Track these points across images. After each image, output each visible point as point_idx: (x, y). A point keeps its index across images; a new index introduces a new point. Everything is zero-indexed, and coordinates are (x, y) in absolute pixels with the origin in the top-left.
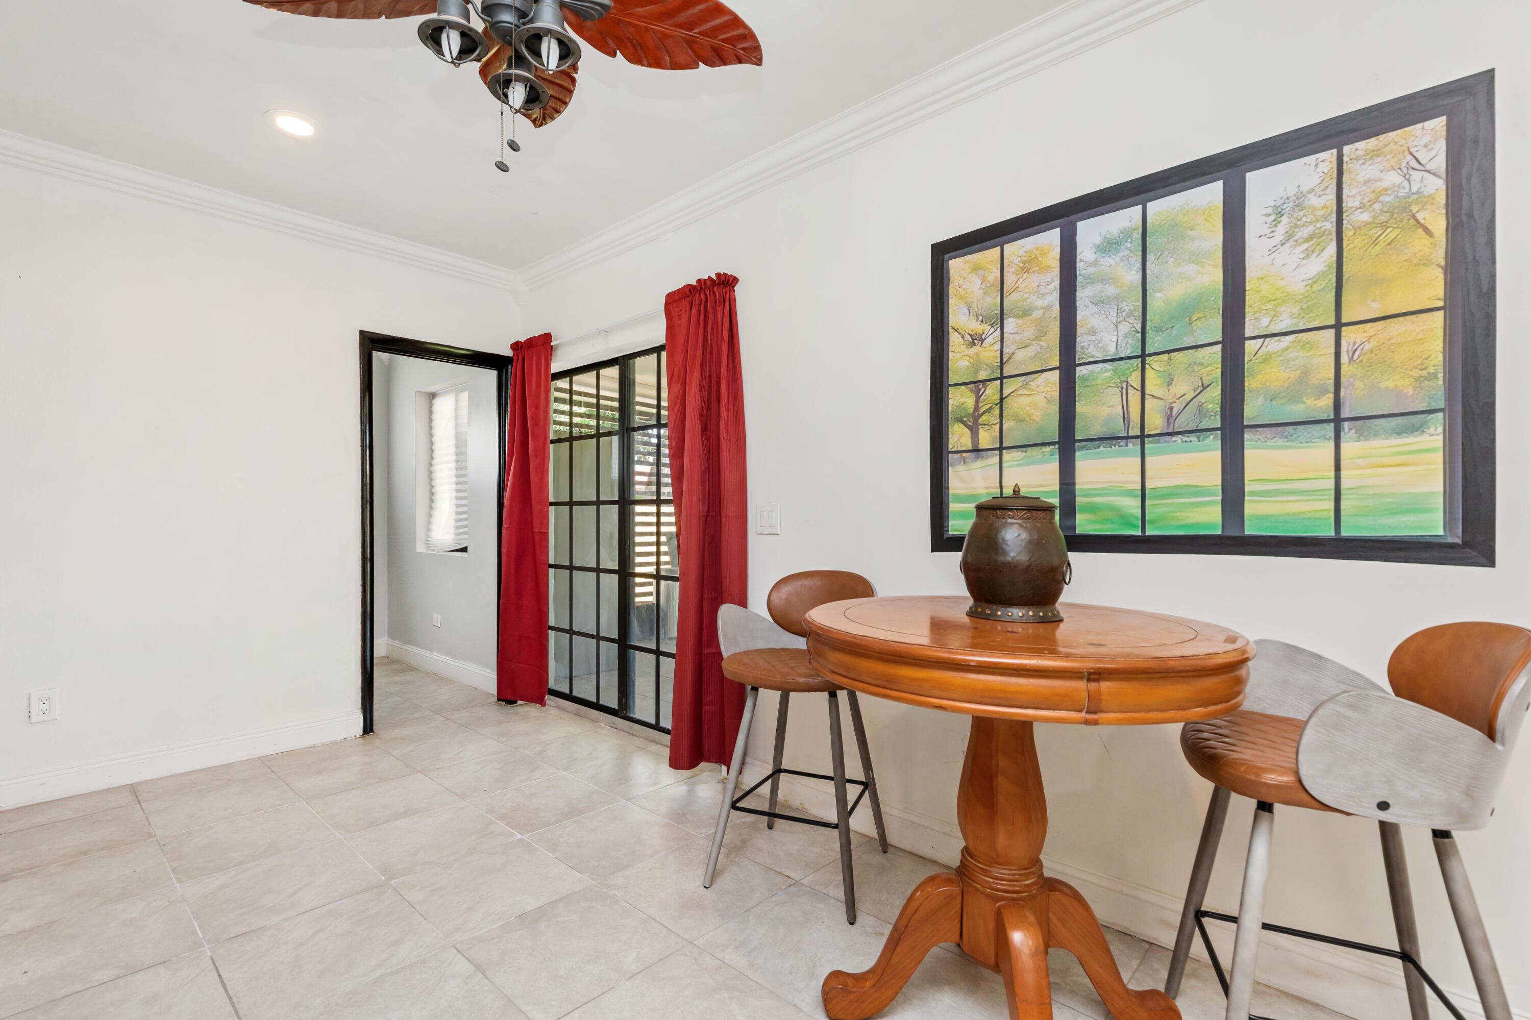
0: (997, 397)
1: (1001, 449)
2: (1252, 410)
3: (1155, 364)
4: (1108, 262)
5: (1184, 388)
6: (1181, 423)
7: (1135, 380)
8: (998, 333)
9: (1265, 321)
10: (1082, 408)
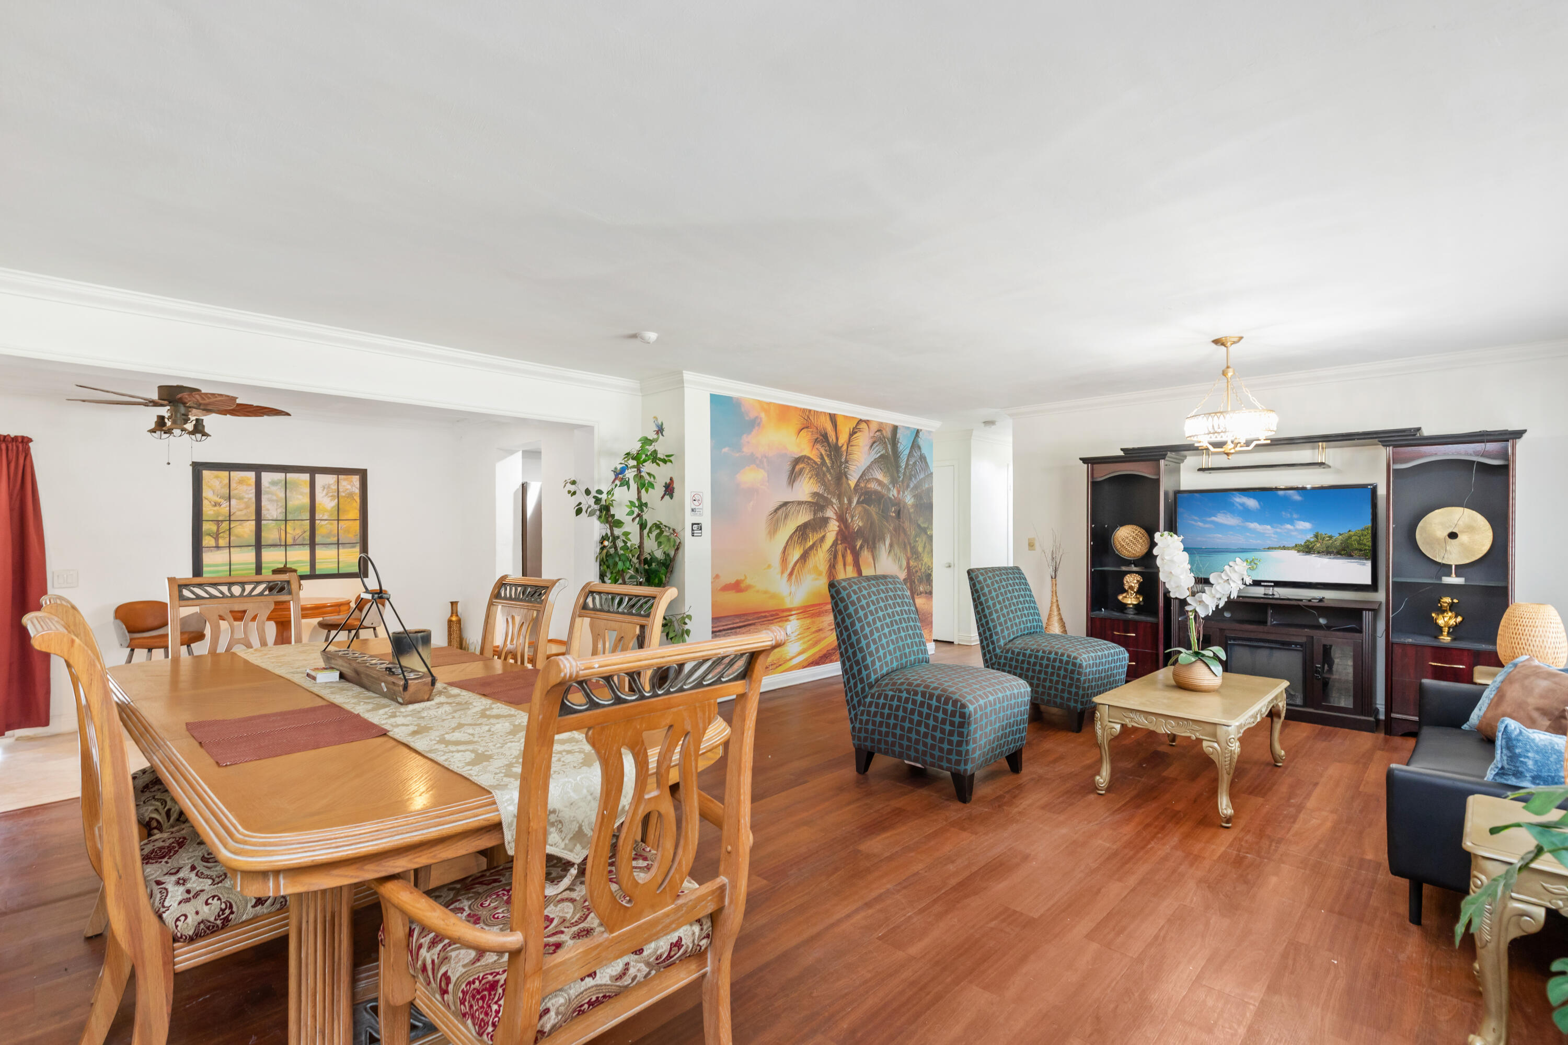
0: (228, 527)
1: (229, 547)
2: (318, 539)
3: (289, 524)
4: (274, 489)
5: (298, 532)
6: (297, 542)
7: (283, 527)
8: (228, 503)
9: (321, 516)
10: (263, 534)
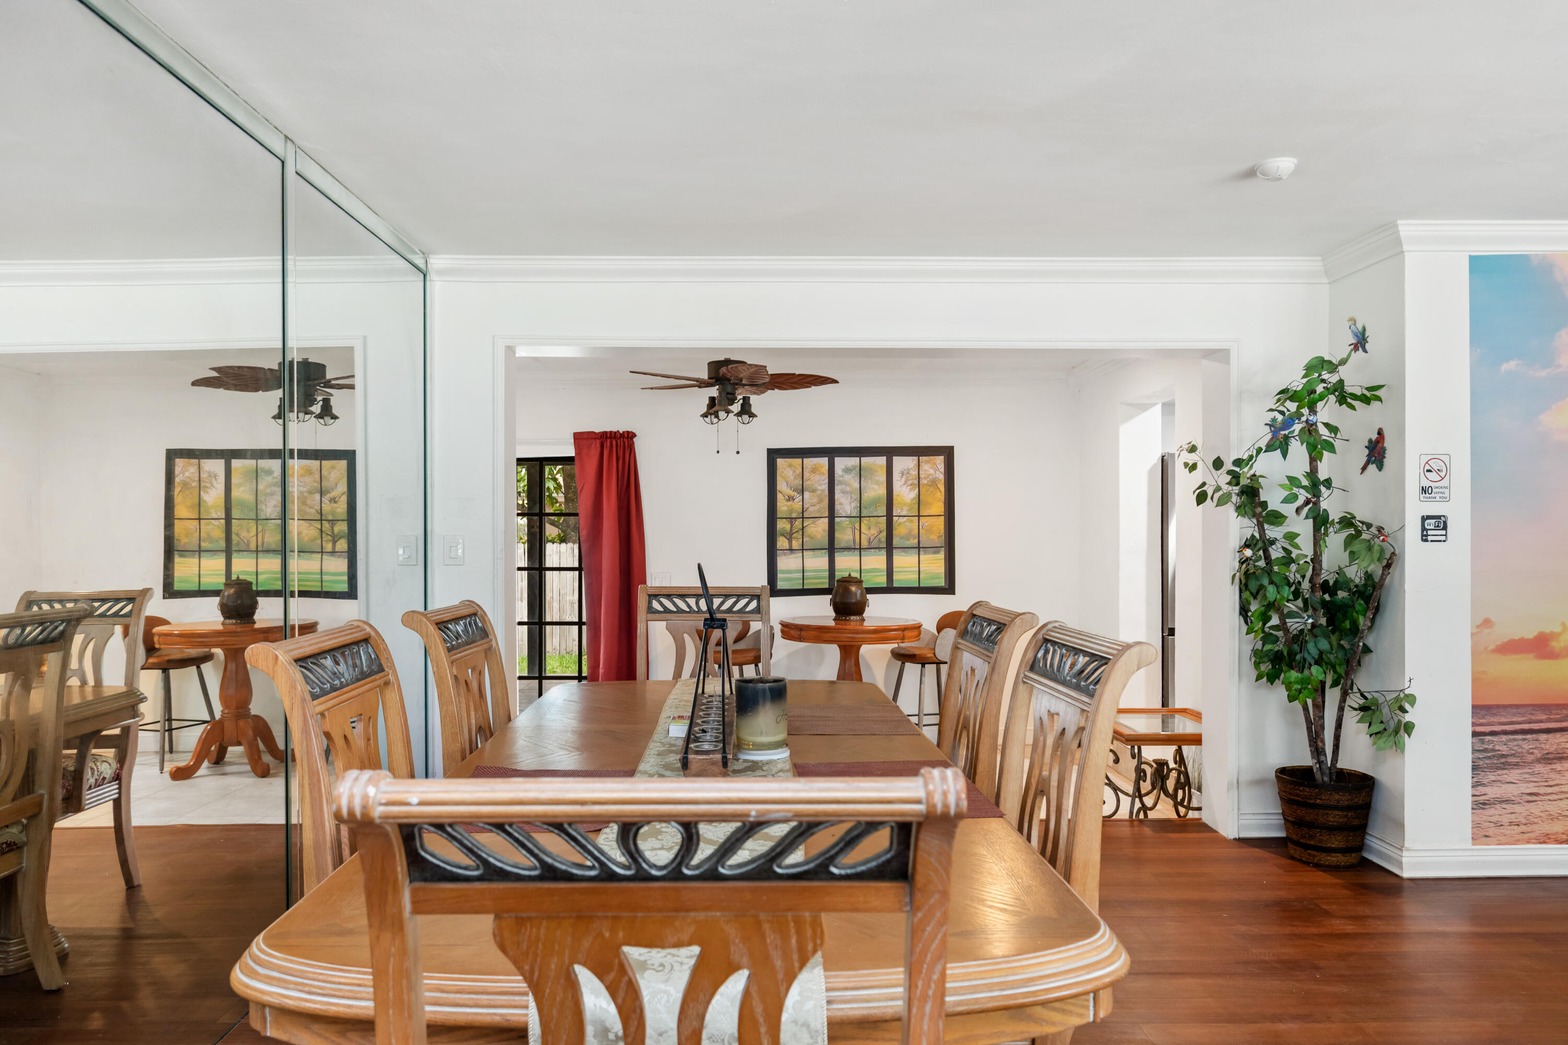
0: (801, 526)
1: (803, 550)
2: (896, 541)
3: (865, 521)
4: (847, 477)
5: (874, 531)
6: (873, 545)
7: (857, 526)
8: (801, 497)
9: (899, 511)
10: (837, 535)
